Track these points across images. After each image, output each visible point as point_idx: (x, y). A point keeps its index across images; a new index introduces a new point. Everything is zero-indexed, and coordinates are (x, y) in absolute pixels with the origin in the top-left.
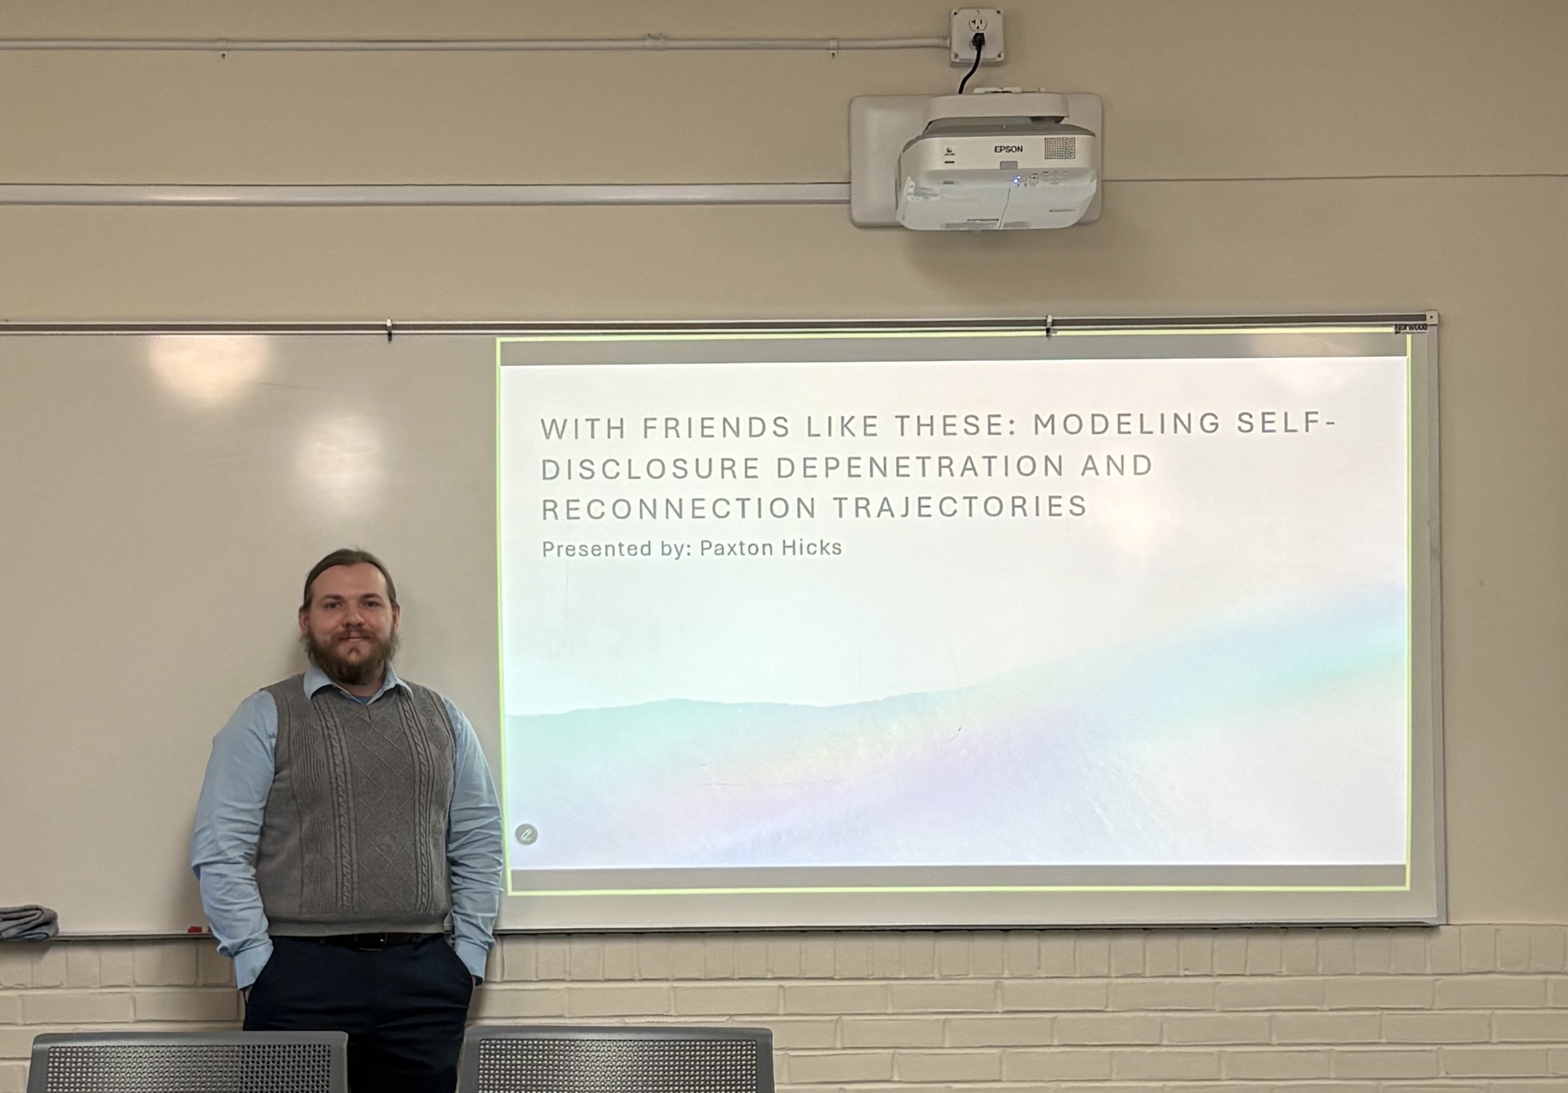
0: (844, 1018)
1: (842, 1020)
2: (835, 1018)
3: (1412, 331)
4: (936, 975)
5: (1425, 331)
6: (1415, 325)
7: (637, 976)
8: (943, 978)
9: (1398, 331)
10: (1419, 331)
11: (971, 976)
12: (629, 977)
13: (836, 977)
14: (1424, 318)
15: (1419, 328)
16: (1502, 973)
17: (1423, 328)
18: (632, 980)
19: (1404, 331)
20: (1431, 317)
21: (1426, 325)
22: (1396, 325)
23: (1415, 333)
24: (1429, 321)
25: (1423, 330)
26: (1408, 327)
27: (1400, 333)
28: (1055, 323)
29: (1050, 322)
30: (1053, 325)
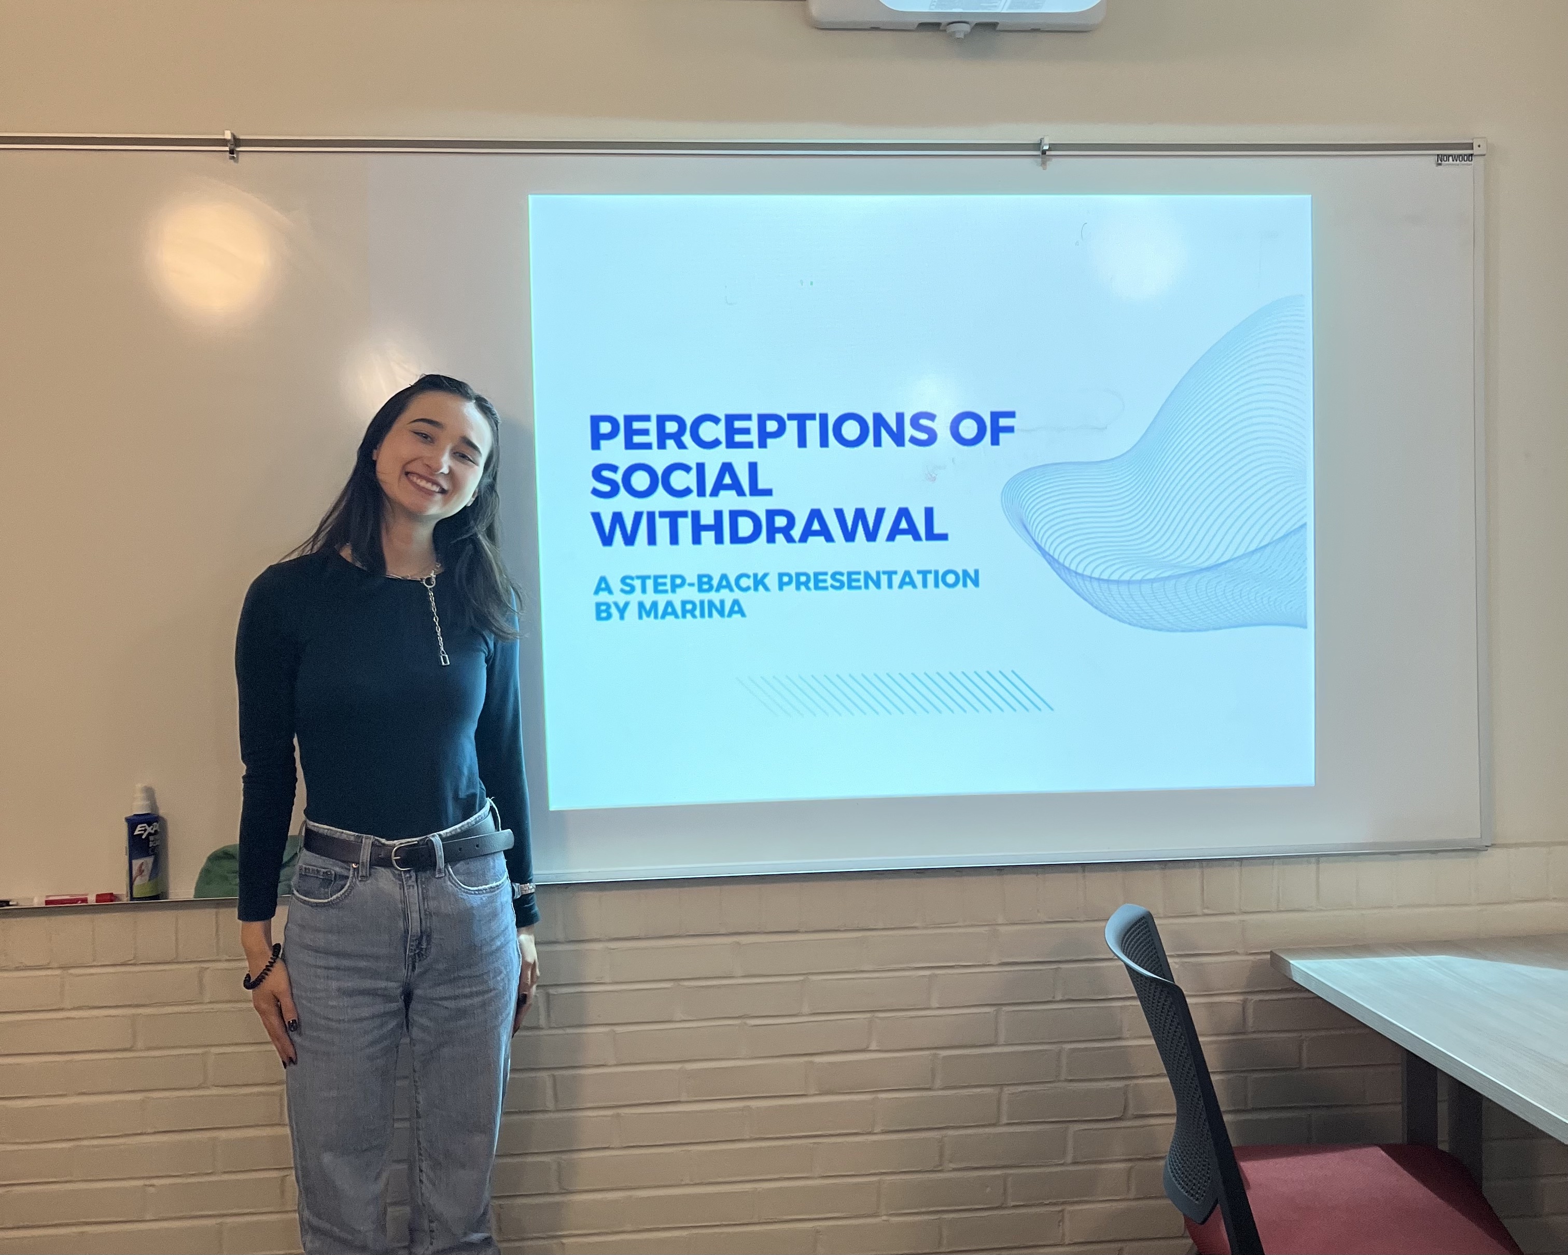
3: (1455, 162)
5: (1470, 163)
6: (1459, 155)
9: (1440, 162)
10: (1463, 162)
14: (1471, 147)
15: (1463, 159)
16: (1554, 900)
17: (1468, 159)
19: (1447, 162)
20: (1479, 146)
21: (1472, 155)
22: (1438, 155)
23: (1458, 165)
24: (1476, 151)
25: (1468, 162)
26: (1451, 158)
27: (1440, 164)
28: (1053, 147)
29: (1046, 145)
30: (1049, 149)
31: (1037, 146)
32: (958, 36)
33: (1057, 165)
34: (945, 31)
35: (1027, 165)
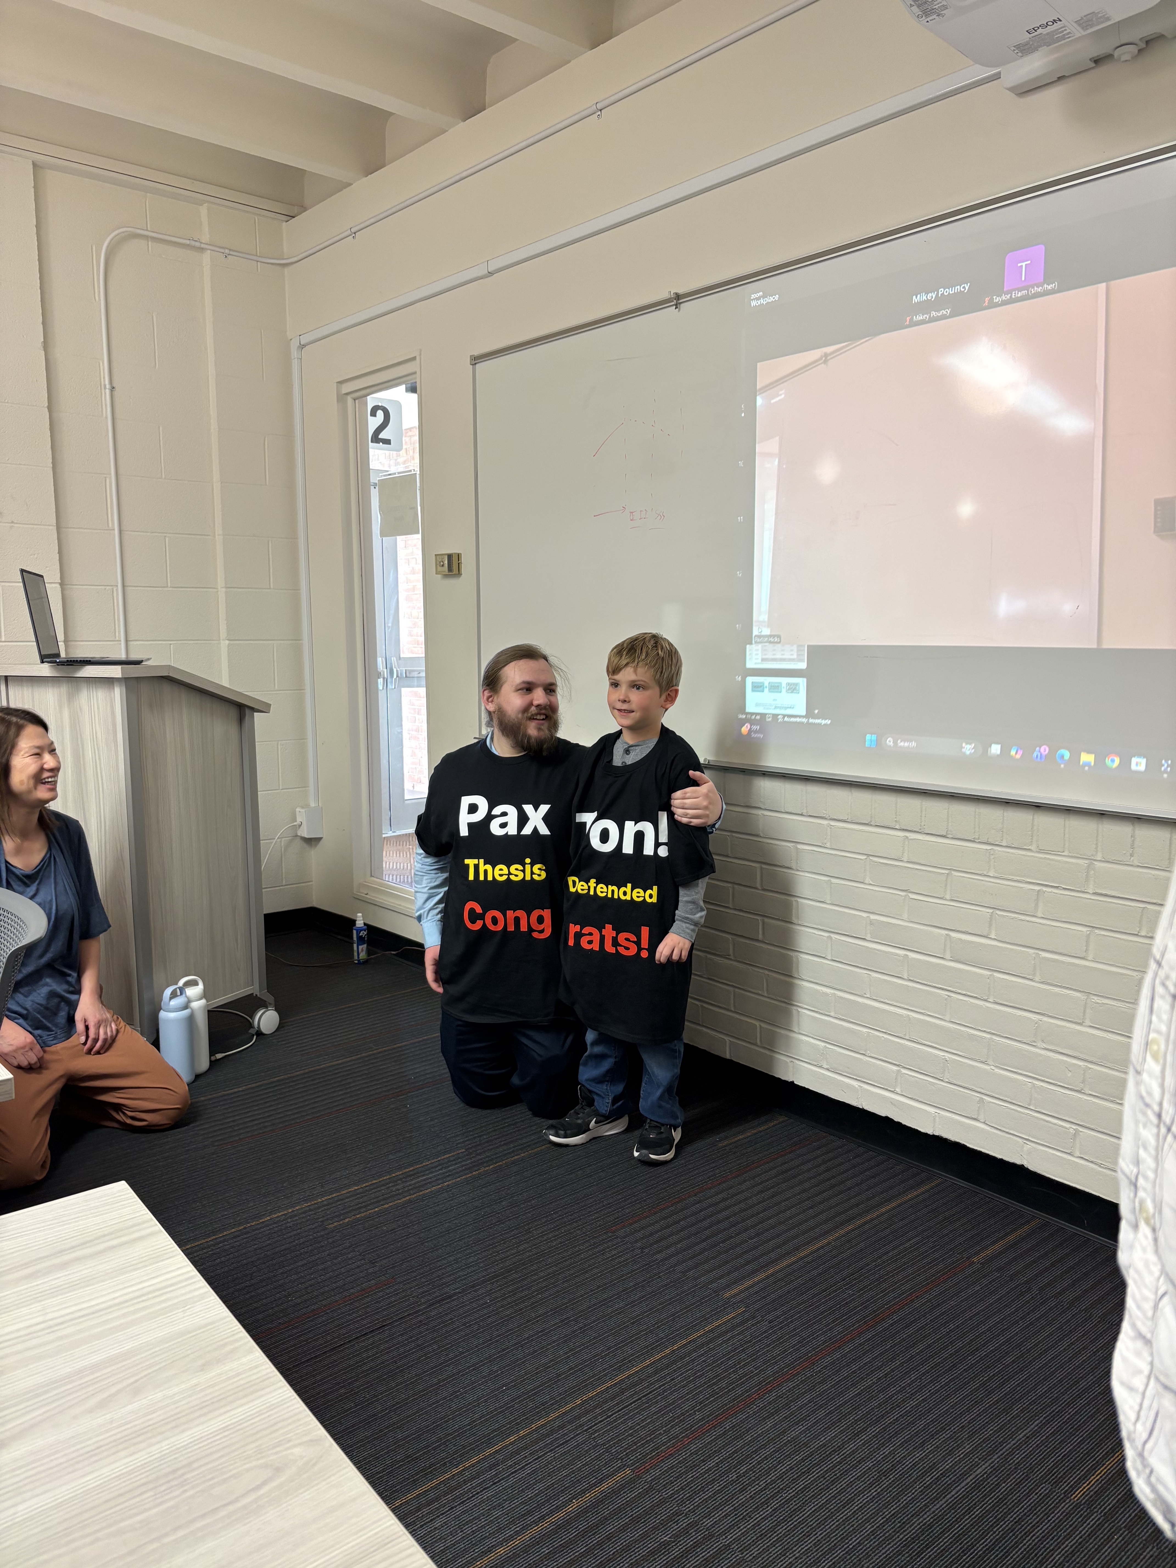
1: (953, 874)
4: (1033, 847)
8: (1040, 851)
11: (1066, 853)
13: (949, 837)
18: (802, 815)
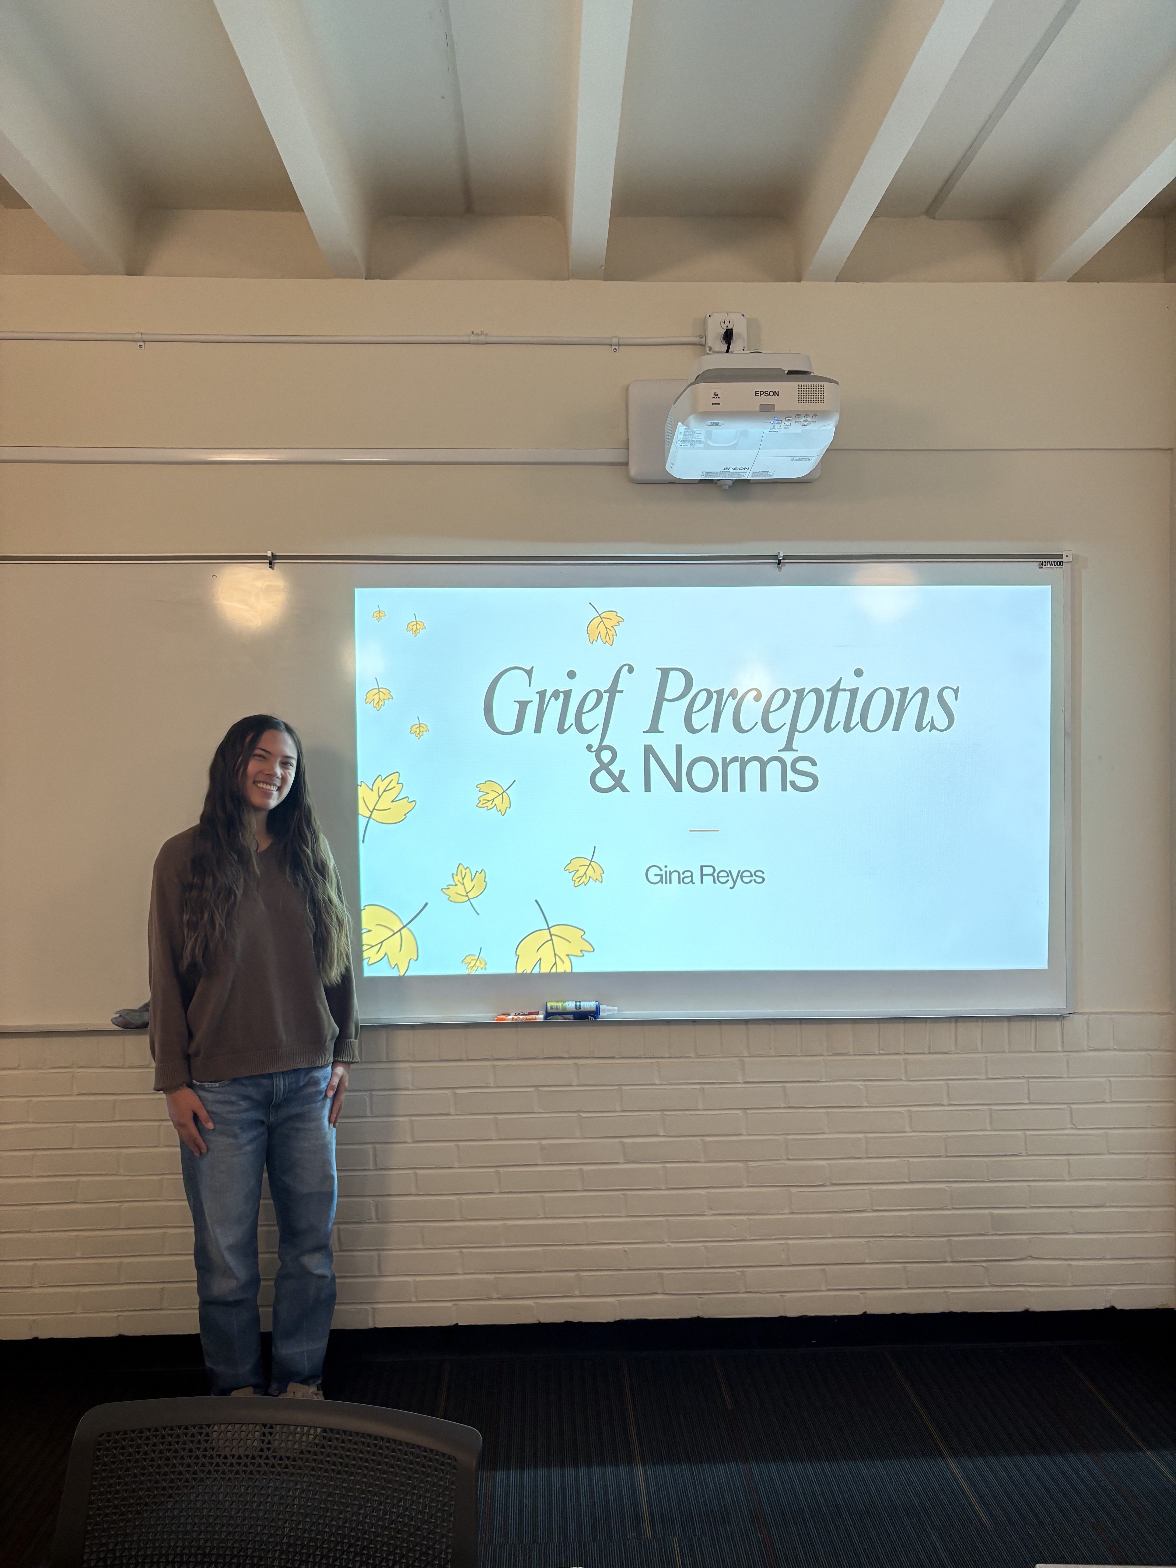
0: (624, 1088)
1: (622, 1088)
2: (617, 1087)
3: (1051, 566)
4: (692, 1055)
5: (1062, 566)
6: (1054, 562)
7: (464, 1057)
8: (698, 1057)
9: (1041, 566)
10: (1057, 566)
11: (720, 1055)
12: (458, 1058)
13: (616, 1057)
14: (1061, 556)
15: (1057, 564)
16: (1115, 1050)
17: (1060, 564)
18: (461, 1060)
19: (1046, 566)
20: (1067, 556)
21: (1062, 562)
22: (1040, 562)
23: (1053, 568)
24: (1065, 559)
25: (1060, 566)
26: (1049, 563)
27: (1042, 568)
28: (785, 558)
29: (781, 557)
30: (783, 559)
31: (775, 557)
32: (724, 487)
33: (787, 568)
34: (716, 483)
35: (770, 569)
